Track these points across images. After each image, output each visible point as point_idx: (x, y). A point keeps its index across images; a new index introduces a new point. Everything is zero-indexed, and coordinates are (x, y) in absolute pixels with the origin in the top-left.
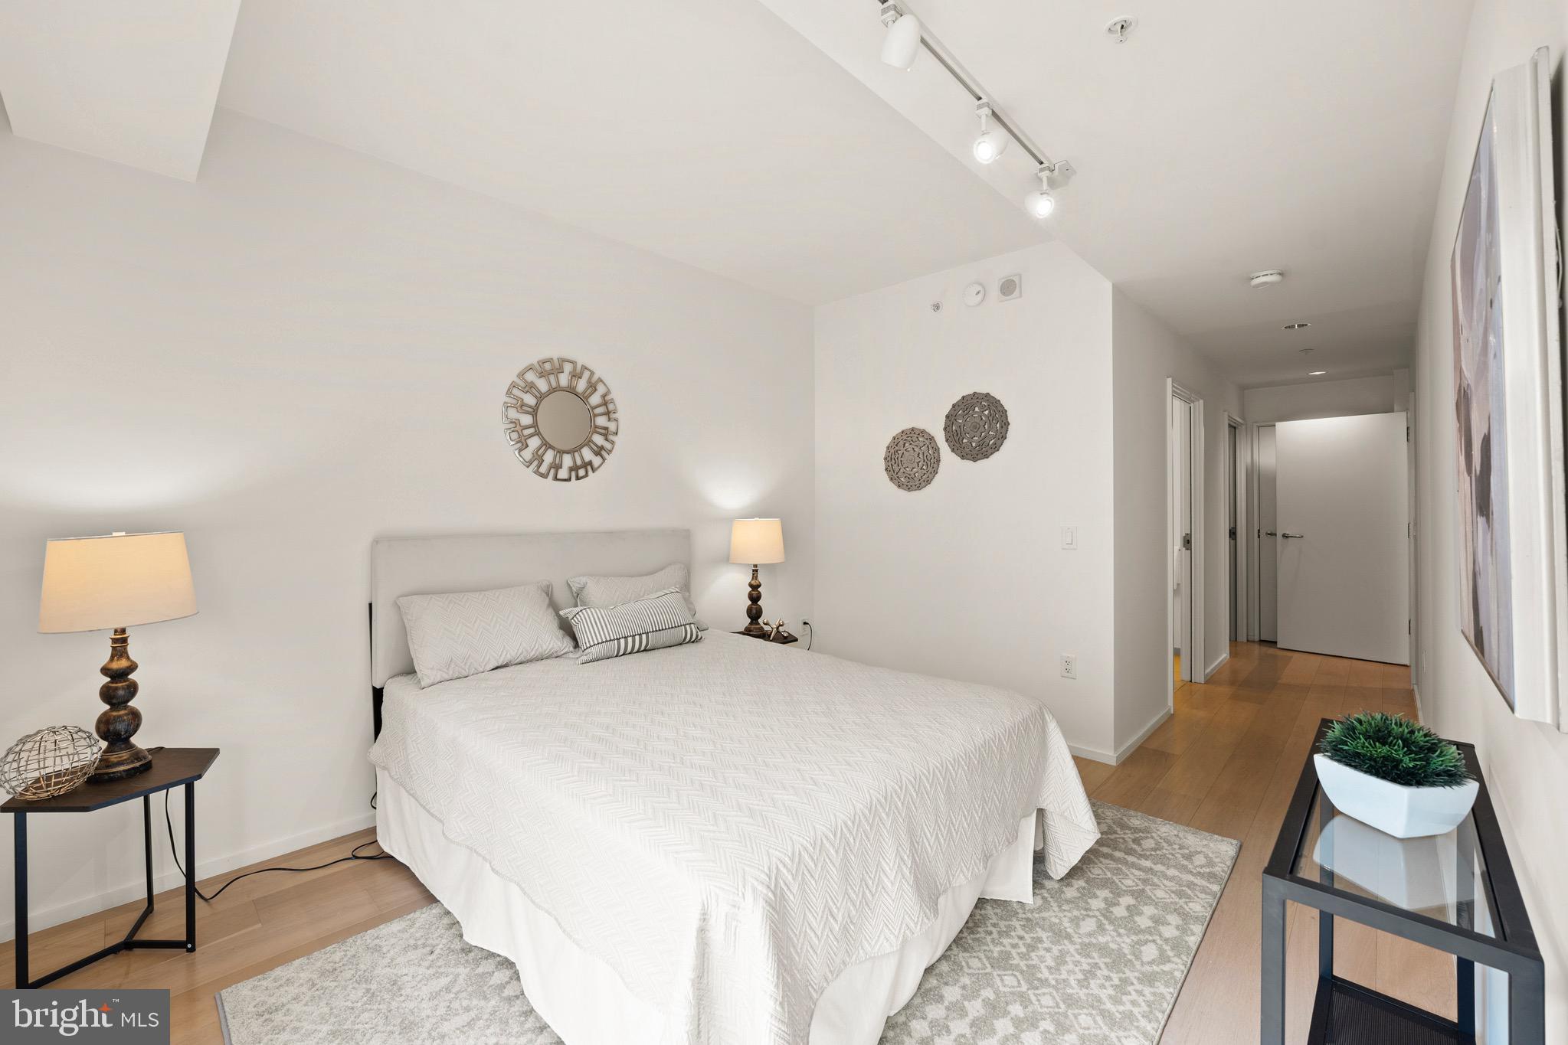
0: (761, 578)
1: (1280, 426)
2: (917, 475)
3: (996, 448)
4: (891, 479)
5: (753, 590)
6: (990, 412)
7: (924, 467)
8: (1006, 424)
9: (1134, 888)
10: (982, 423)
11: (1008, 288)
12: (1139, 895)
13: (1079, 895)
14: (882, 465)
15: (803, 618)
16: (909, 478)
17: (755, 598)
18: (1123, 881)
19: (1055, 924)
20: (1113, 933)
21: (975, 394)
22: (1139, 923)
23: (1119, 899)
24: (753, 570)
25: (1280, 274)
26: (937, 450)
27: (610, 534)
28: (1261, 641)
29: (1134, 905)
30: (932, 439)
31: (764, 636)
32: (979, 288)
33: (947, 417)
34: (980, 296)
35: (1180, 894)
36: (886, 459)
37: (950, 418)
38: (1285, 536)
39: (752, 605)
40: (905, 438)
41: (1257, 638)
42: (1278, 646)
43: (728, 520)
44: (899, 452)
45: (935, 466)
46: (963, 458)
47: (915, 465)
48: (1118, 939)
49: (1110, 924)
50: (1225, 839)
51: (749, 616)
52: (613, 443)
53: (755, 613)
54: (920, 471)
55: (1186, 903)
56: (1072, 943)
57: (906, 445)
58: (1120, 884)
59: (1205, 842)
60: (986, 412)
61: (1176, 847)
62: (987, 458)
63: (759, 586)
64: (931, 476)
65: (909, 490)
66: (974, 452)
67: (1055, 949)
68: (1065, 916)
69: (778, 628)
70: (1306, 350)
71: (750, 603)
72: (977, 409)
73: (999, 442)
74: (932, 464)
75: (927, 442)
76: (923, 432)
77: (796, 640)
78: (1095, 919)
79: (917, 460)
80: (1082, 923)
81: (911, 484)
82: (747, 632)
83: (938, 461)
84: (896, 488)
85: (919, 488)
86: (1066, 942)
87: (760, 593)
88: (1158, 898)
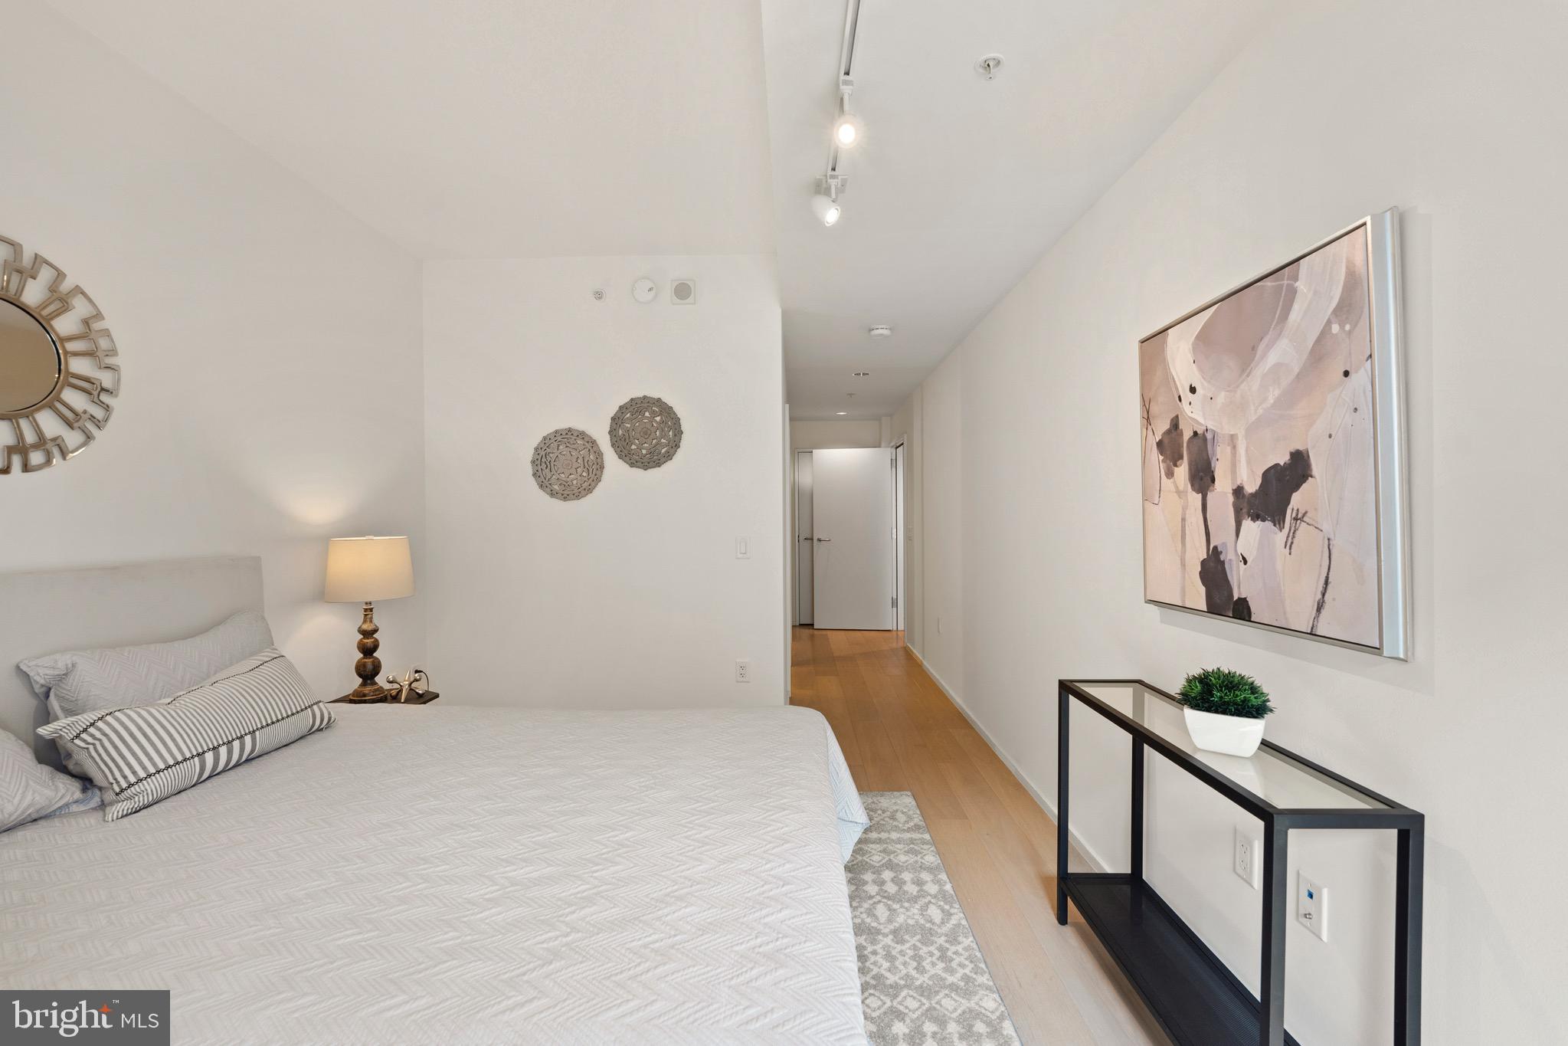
0: (378, 620)
1: (816, 452)
2: (575, 482)
3: (669, 457)
4: (541, 486)
5: (364, 638)
6: (662, 418)
7: (584, 474)
8: (678, 433)
9: (884, 861)
10: (653, 430)
11: (683, 291)
12: (890, 865)
13: (855, 887)
14: (529, 469)
15: (413, 666)
16: (565, 485)
17: (368, 650)
18: (871, 858)
19: (860, 924)
20: (902, 910)
21: (645, 397)
22: (911, 891)
23: (882, 876)
24: (366, 610)
25: (890, 329)
26: (599, 455)
27: (113, 571)
28: (801, 625)
29: (895, 877)
30: (594, 442)
31: (384, 698)
32: (651, 285)
33: (613, 419)
34: (652, 293)
35: (916, 853)
36: (533, 462)
37: (617, 421)
38: (819, 540)
39: (364, 658)
40: (559, 439)
41: (798, 624)
42: (815, 627)
43: (324, 540)
44: (551, 455)
45: (598, 472)
46: (632, 465)
47: (574, 471)
48: (908, 913)
49: (894, 902)
50: (902, 793)
51: (360, 675)
52: (107, 408)
53: (368, 671)
54: (579, 478)
55: (922, 858)
56: (885, 935)
57: (561, 447)
58: (871, 862)
59: (893, 801)
60: (658, 419)
61: (880, 812)
62: (659, 466)
63: (376, 631)
64: (593, 484)
65: (565, 499)
66: (645, 460)
67: (878, 948)
68: (861, 913)
69: (410, 685)
70: (851, 395)
71: (362, 655)
72: (647, 414)
73: (671, 451)
74: (595, 470)
75: (589, 446)
76: (582, 435)
77: (437, 696)
78: (882, 904)
79: (576, 465)
80: (876, 913)
81: (569, 493)
82: (356, 699)
83: (602, 467)
84: (547, 497)
85: (578, 497)
86: (880, 937)
87: (376, 640)
88: (903, 863)
